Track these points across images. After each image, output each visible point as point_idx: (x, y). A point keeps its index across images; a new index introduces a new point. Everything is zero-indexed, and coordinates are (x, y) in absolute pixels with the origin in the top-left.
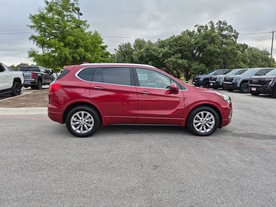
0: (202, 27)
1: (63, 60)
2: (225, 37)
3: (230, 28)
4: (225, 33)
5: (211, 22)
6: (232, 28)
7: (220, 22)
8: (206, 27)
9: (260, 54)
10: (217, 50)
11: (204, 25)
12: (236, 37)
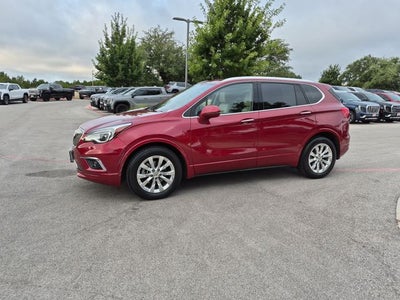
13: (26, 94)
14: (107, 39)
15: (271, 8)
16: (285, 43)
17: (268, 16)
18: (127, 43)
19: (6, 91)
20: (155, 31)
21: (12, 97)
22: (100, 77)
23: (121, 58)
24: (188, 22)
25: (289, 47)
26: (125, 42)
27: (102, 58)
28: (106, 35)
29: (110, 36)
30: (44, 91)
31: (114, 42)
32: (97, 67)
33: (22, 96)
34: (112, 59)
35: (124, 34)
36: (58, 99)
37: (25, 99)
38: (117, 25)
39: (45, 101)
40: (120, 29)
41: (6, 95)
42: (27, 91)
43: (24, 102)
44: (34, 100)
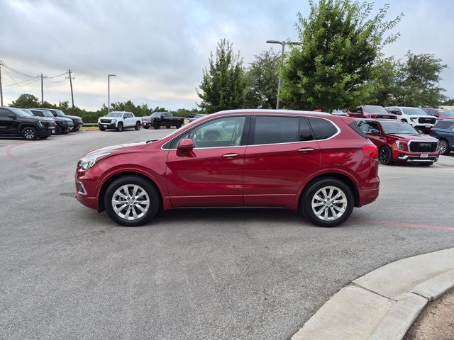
13: (138, 122)
14: (212, 66)
15: (383, 21)
16: (435, 58)
17: (379, 30)
18: (231, 70)
19: (121, 119)
20: (267, 55)
21: (126, 124)
22: (203, 106)
23: (223, 85)
24: (283, 44)
25: (442, 64)
26: (229, 69)
27: (205, 87)
28: (211, 63)
29: (214, 64)
30: (155, 119)
31: (218, 69)
32: (200, 96)
33: (135, 124)
34: (214, 86)
35: (229, 61)
36: (168, 127)
37: (137, 126)
38: (223, 52)
39: (155, 129)
40: (226, 55)
41: (121, 123)
42: (139, 119)
43: (137, 129)
44: (146, 127)
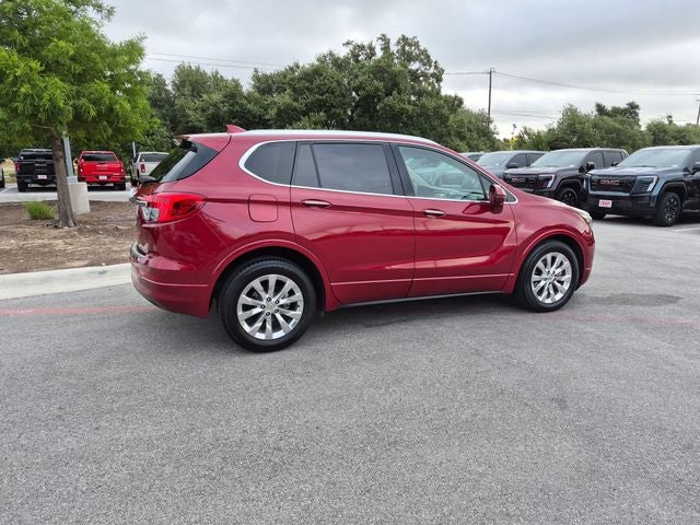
0: (362, 47)
1: (42, 116)
2: (415, 76)
3: (425, 58)
4: (414, 66)
5: (384, 38)
6: (428, 57)
7: (404, 39)
8: (372, 49)
9: (473, 120)
10: (407, 106)
11: (366, 44)
12: (439, 80)
